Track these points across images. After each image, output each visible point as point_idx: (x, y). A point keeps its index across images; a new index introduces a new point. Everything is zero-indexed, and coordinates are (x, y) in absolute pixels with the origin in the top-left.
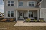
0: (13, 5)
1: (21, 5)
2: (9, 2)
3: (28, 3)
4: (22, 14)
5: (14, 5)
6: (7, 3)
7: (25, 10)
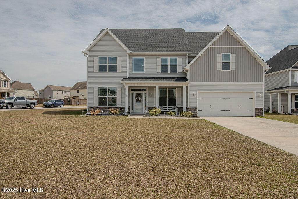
0: (113, 68)
1: (138, 65)
2: (102, 59)
3: (159, 64)
4: (140, 95)
5: (119, 68)
6: (96, 63)
7: (151, 85)
